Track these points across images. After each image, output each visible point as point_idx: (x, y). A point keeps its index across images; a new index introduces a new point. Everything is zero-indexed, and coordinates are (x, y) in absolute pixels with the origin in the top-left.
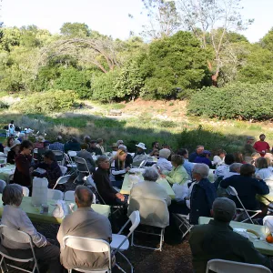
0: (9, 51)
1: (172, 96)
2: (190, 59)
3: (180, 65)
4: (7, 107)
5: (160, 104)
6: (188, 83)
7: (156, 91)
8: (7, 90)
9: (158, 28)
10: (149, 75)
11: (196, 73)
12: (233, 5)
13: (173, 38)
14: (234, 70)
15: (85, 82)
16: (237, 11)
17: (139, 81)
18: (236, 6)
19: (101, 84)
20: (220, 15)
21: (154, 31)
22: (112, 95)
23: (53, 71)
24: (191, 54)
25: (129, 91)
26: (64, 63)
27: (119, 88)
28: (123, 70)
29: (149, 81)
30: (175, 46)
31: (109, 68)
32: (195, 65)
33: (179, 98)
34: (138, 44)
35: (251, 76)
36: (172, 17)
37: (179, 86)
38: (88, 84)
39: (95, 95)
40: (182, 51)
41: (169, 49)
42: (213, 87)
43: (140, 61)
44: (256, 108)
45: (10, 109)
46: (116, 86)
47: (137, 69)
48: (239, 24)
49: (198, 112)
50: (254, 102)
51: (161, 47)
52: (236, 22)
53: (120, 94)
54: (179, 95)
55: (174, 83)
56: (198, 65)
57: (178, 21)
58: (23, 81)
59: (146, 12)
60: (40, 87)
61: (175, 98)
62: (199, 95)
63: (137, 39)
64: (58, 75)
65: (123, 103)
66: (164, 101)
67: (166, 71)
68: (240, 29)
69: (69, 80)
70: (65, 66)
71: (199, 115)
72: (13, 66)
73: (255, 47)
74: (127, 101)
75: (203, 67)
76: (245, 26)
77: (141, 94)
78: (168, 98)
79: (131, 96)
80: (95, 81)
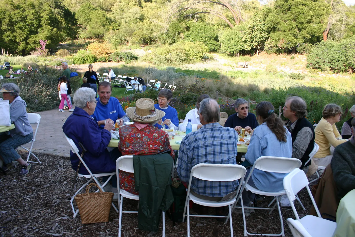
0: (142, 7)
2: (311, 13)
3: (303, 18)
4: (136, 58)
5: (283, 57)
6: (309, 37)
8: (139, 43)
10: (274, 29)
11: (316, 27)
15: (213, 35)
17: (265, 35)
19: (229, 38)
22: (239, 48)
23: (183, 25)
25: (254, 45)
26: (193, 17)
27: (245, 41)
28: (250, 24)
29: (275, 35)
32: (315, 20)
33: (299, 52)
37: (300, 41)
38: (216, 39)
39: (223, 48)
41: (294, 3)
43: (266, 16)
45: (139, 60)
46: (244, 39)
47: (263, 23)
53: (247, 47)
54: (299, 49)
58: (155, 34)
60: (171, 41)
62: (319, 48)
64: (188, 29)
69: (199, 33)
70: (194, 21)
72: (145, 21)
77: (266, 48)
78: (289, 52)
79: (256, 49)
80: (223, 35)
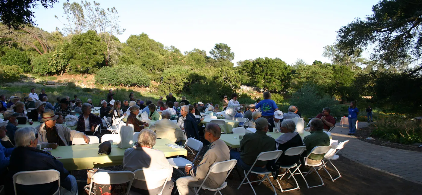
1: (86, 71)
2: (95, 49)
3: (91, 52)
6: (95, 64)
7: (76, 68)
9: (74, 27)
10: (72, 58)
11: (99, 58)
12: (115, 19)
13: (85, 34)
14: (117, 57)
15: (26, 60)
16: (118, 23)
17: (66, 61)
18: (117, 20)
19: (39, 62)
20: (109, 24)
21: (71, 29)
22: (47, 70)
24: (96, 46)
25: (59, 68)
27: (52, 65)
28: (55, 53)
29: (73, 61)
30: (88, 40)
31: (43, 52)
32: (98, 53)
33: (90, 73)
34: (60, 36)
35: (125, 61)
36: (81, 21)
37: (90, 66)
38: (29, 62)
39: (35, 70)
40: (91, 43)
41: (84, 41)
42: (108, 67)
43: (66, 48)
44: (130, 80)
46: (50, 64)
47: (64, 53)
48: (118, 30)
49: (101, 82)
50: (129, 76)
51: (79, 39)
52: (117, 29)
53: (53, 70)
54: (90, 71)
55: (88, 63)
56: (100, 53)
57: (85, 24)
59: (66, 16)
61: (88, 73)
62: (102, 71)
63: (60, 33)
64: (4, 53)
65: (55, 76)
66: (81, 75)
67: (82, 55)
68: (119, 33)
69: (14, 58)
70: (9, 47)
71: (102, 84)
73: (124, 45)
74: (59, 75)
75: (102, 54)
76: (121, 32)
77: (67, 70)
78: (83, 72)
79: (60, 71)
80: (35, 59)
